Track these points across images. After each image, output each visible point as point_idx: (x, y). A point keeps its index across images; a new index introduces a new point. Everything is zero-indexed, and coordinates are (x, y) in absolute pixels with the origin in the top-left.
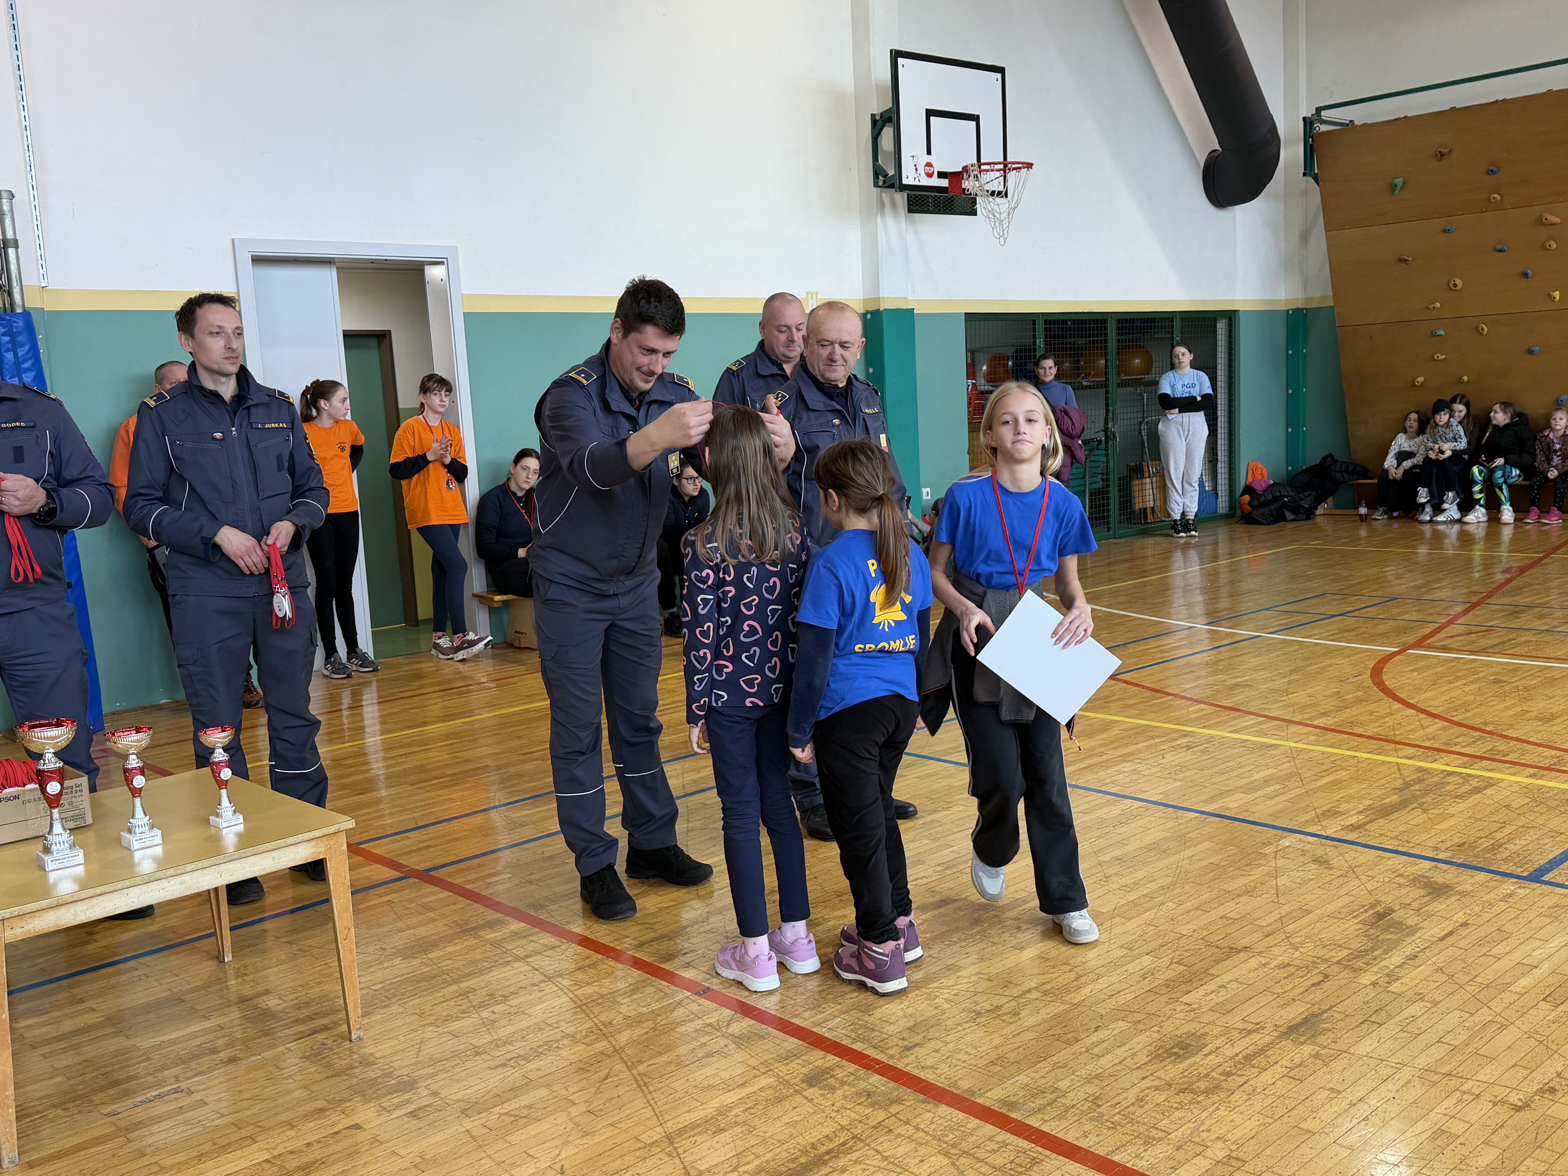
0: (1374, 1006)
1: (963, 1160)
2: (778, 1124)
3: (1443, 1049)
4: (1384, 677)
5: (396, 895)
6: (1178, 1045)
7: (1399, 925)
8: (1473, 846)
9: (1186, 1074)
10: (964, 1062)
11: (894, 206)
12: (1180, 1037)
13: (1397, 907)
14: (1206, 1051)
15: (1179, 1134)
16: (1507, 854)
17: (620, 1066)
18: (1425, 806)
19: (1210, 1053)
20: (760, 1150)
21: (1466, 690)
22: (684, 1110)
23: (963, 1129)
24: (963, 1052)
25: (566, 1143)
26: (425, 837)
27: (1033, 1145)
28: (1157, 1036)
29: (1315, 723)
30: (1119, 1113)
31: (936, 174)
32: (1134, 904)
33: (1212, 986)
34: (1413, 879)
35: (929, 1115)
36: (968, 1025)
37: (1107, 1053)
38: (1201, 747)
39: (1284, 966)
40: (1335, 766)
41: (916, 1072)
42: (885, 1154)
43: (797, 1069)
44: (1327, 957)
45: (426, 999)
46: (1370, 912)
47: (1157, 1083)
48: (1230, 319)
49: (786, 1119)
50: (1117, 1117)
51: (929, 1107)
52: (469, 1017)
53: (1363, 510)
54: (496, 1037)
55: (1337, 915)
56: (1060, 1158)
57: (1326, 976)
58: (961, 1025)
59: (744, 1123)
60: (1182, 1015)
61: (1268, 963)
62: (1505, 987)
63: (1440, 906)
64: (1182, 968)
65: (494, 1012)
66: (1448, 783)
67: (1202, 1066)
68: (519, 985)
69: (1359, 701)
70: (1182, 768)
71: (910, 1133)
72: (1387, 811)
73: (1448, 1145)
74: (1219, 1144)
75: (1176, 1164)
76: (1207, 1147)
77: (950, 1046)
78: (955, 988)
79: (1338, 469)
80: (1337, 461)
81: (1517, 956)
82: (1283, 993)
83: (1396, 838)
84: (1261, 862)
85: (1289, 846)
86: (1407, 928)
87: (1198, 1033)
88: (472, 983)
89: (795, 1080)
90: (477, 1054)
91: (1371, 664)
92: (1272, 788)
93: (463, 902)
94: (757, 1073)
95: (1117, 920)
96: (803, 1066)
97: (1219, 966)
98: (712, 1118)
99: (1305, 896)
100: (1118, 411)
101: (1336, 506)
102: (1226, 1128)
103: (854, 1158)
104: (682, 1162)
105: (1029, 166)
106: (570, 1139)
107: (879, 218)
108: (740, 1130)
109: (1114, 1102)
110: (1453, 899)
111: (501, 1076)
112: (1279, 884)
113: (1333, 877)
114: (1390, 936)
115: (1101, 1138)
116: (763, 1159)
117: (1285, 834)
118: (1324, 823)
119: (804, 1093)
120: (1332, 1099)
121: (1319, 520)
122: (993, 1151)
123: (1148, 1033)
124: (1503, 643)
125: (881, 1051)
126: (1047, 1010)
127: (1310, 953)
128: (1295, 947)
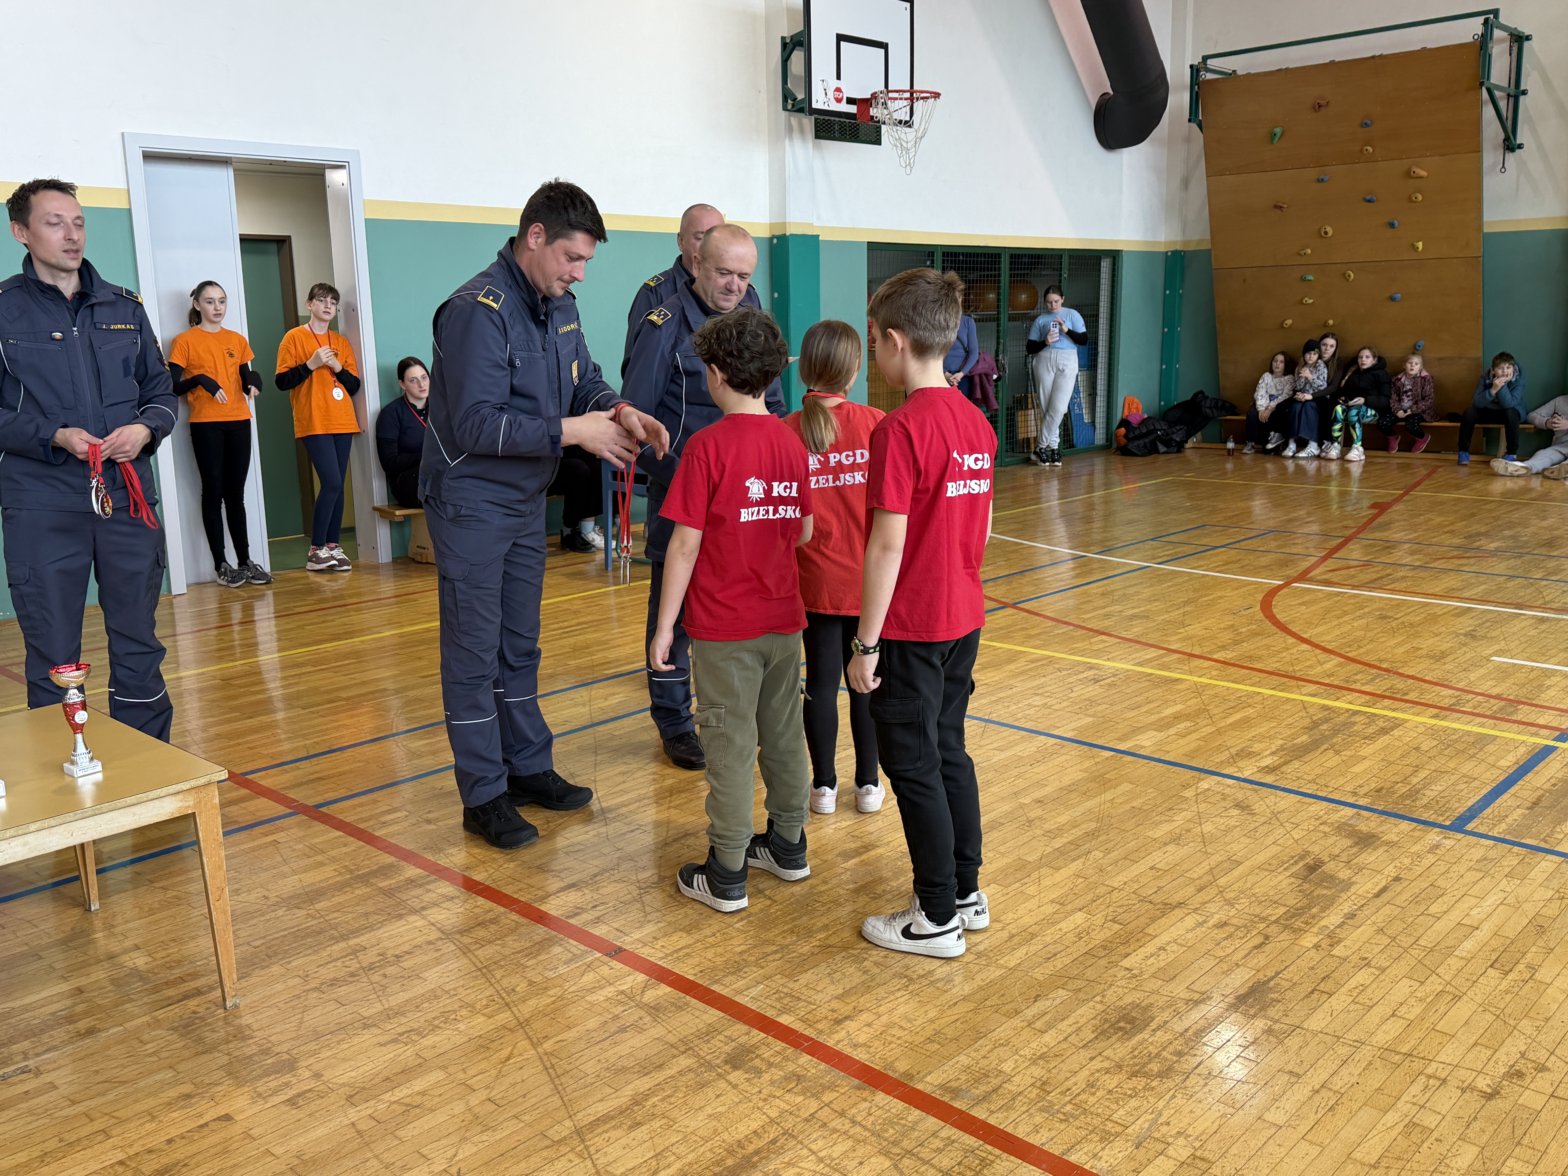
0: (1321, 973)
1: (906, 1162)
2: (701, 1116)
3: (1399, 1025)
4: (1275, 611)
5: (282, 834)
6: (1124, 1018)
7: (1331, 878)
8: (1390, 791)
9: (1136, 1053)
10: (899, 1038)
11: (802, 131)
12: (1125, 1009)
13: (1327, 859)
14: (1154, 1025)
15: (1136, 1127)
16: (1425, 801)
17: (525, 1043)
18: (1337, 747)
19: (1158, 1028)
20: (681, 1149)
21: (1355, 625)
22: (595, 1099)
23: (903, 1122)
24: (897, 1027)
25: (464, 1139)
26: (316, 768)
27: (981, 1142)
28: (1100, 1007)
29: (1215, 657)
30: (1070, 1102)
31: (845, 100)
32: (1061, 851)
33: (1150, 948)
34: (1338, 827)
35: (865, 1105)
36: (899, 994)
37: (1051, 1028)
38: (1108, 681)
39: (1222, 925)
40: (1242, 703)
41: (848, 1051)
42: (821, 1154)
43: (720, 1047)
44: (1264, 915)
45: (310, 958)
46: (1301, 864)
47: (1106, 1064)
48: (1114, 258)
49: (709, 1110)
50: (1069, 1108)
51: (866, 1094)
52: (357, 981)
53: (1231, 445)
54: (386, 1006)
55: (1267, 866)
56: (1012, 1158)
57: (1267, 937)
58: (893, 993)
59: (663, 1116)
60: (1123, 983)
61: (1205, 922)
62: (1450, 951)
63: (1369, 857)
64: (1117, 927)
65: (385, 976)
66: (1355, 723)
67: (1152, 1043)
68: (414, 943)
69: (1254, 634)
70: (1091, 701)
71: (847, 1127)
72: (1299, 752)
73: (1423, 1142)
74: (1181, 1141)
75: (1137, 1165)
76: (1169, 1144)
77: (883, 1019)
79: (1208, 405)
80: (1207, 397)
81: (1455, 916)
82: (1225, 957)
83: (1313, 781)
84: (1183, 806)
85: (1208, 789)
86: (1340, 882)
87: (1143, 1004)
88: (362, 940)
89: (718, 1061)
90: (366, 1026)
91: (1260, 597)
92: (1183, 726)
93: (355, 844)
94: (675, 1052)
95: (1044, 871)
96: (726, 1044)
97: (1155, 925)
98: (627, 1109)
99: (1233, 845)
100: (1008, 344)
101: (1204, 440)
102: (1186, 1120)
103: (786, 1160)
104: (595, 1165)
105: (937, 95)
106: (468, 1134)
107: (787, 141)
108: (658, 1125)
109: (1064, 1088)
110: (1381, 850)
111: (391, 1055)
112: (1204, 832)
113: (1258, 824)
114: (1325, 892)
115: (1053, 1133)
116: (684, 1161)
117: (1203, 775)
118: (1240, 764)
119: (728, 1077)
120: (1293, 1084)
121: (1188, 453)
122: (939, 1151)
123: (1091, 1004)
124: (1381, 578)
125: (810, 1026)
126: (984, 976)
127: (1247, 910)
128: (1230, 903)
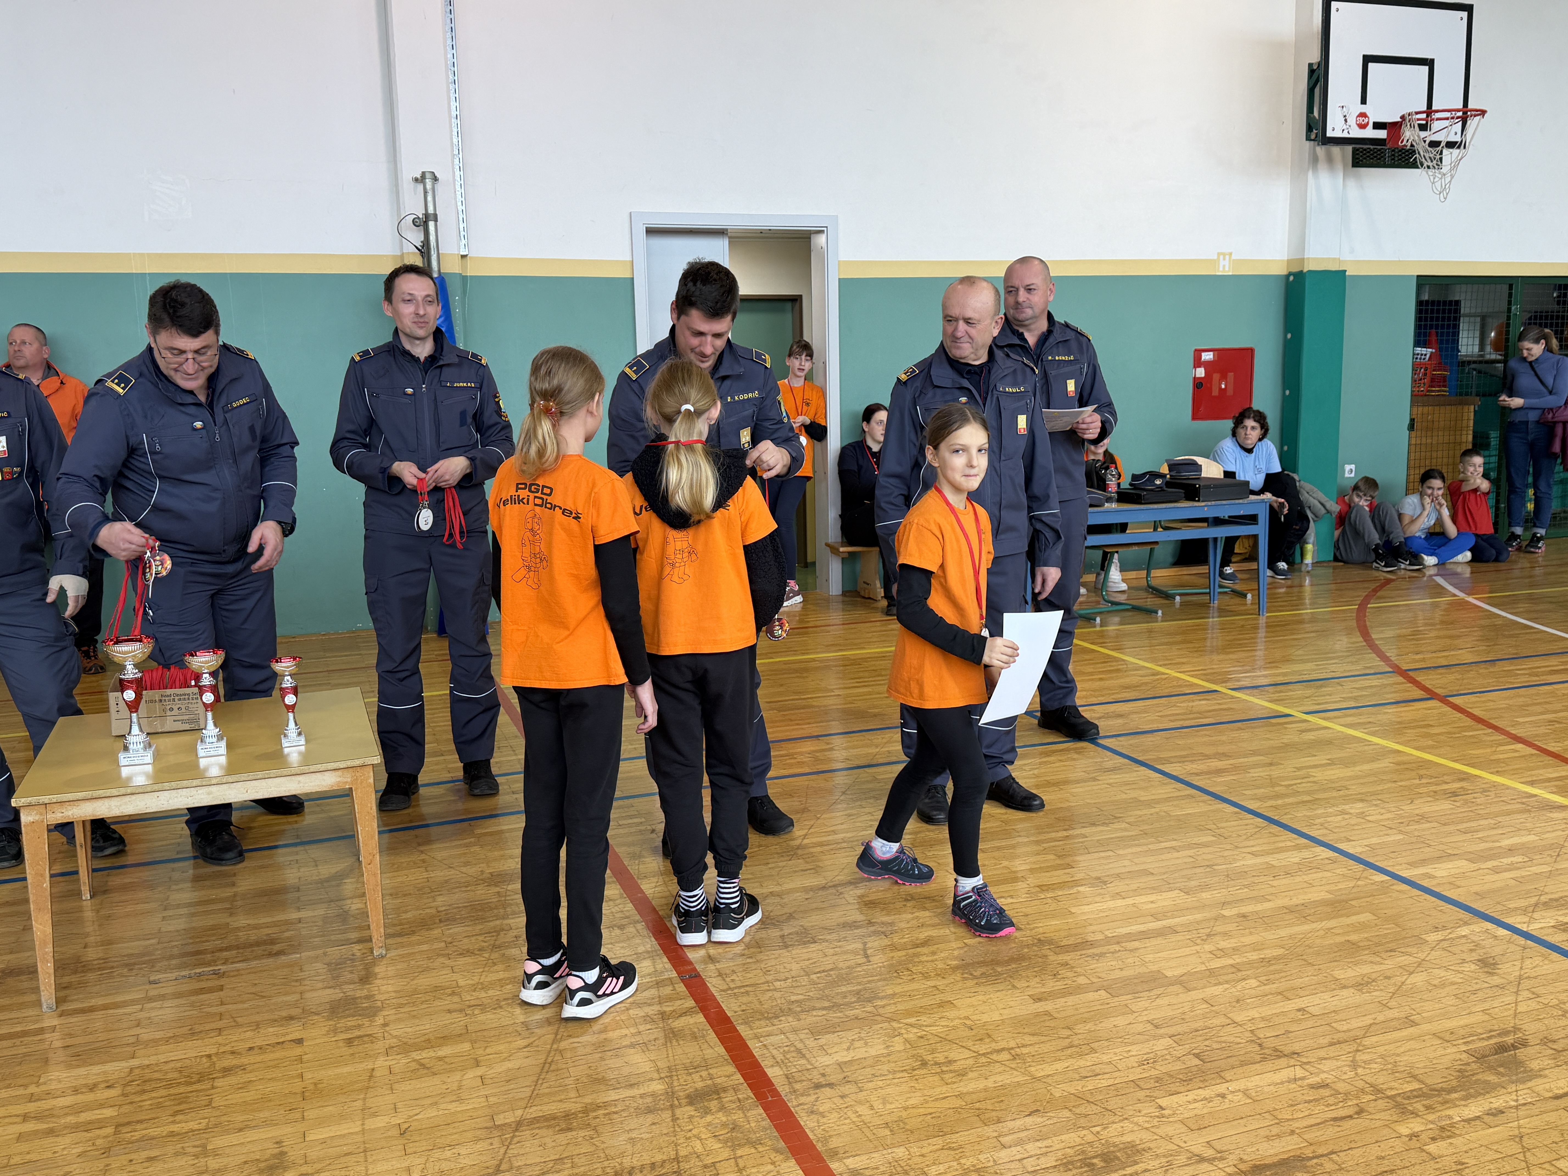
2: (624, 1137)
6: (1105, 1155)
7: (1515, 1066)
10: (859, 1116)
11: (1333, 162)
12: (1116, 1146)
13: (1535, 1042)
22: (558, 1098)
24: (868, 1105)
25: (435, 1104)
28: (1090, 1138)
32: (1211, 972)
33: (1209, 1092)
35: (769, 1168)
36: (901, 1075)
37: (1016, 1145)
38: (1471, 797)
39: (1319, 1086)
41: (801, 1116)
43: (694, 1082)
44: (1384, 1087)
45: (464, 929)
46: (1495, 1041)
49: (634, 1134)
55: (1445, 1035)
57: (1360, 1112)
59: (595, 1129)
61: (1303, 1078)
64: (1197, 1062)
77: (864, 1093)
78: (928, 1029)
82: (1288, 1120)
84: (1409, 950)
85: (1464, 936)
86: (1525, 1072)
87: (1139, 1147)
89: (681, 1094)
92: (1513, 859)
94: (656, 1076)
96: (703, 1081)
97: (1240, 1070)
98: (573, 1114)
99: (1426, 1003)
105: (1482, 113)
107: (1310, 173)
108: (583, 1134)
111: (449, 1022)
112: (1408, 982)
113: (1486, 985)
114: (1491, 1078)
117: (1476, 919)
119: (677, 1110)
123: (1083, 1133)
125: (790, 1083)
126: (999, 1078)
127: (1366, 1078)
128: (1354, 1065)
